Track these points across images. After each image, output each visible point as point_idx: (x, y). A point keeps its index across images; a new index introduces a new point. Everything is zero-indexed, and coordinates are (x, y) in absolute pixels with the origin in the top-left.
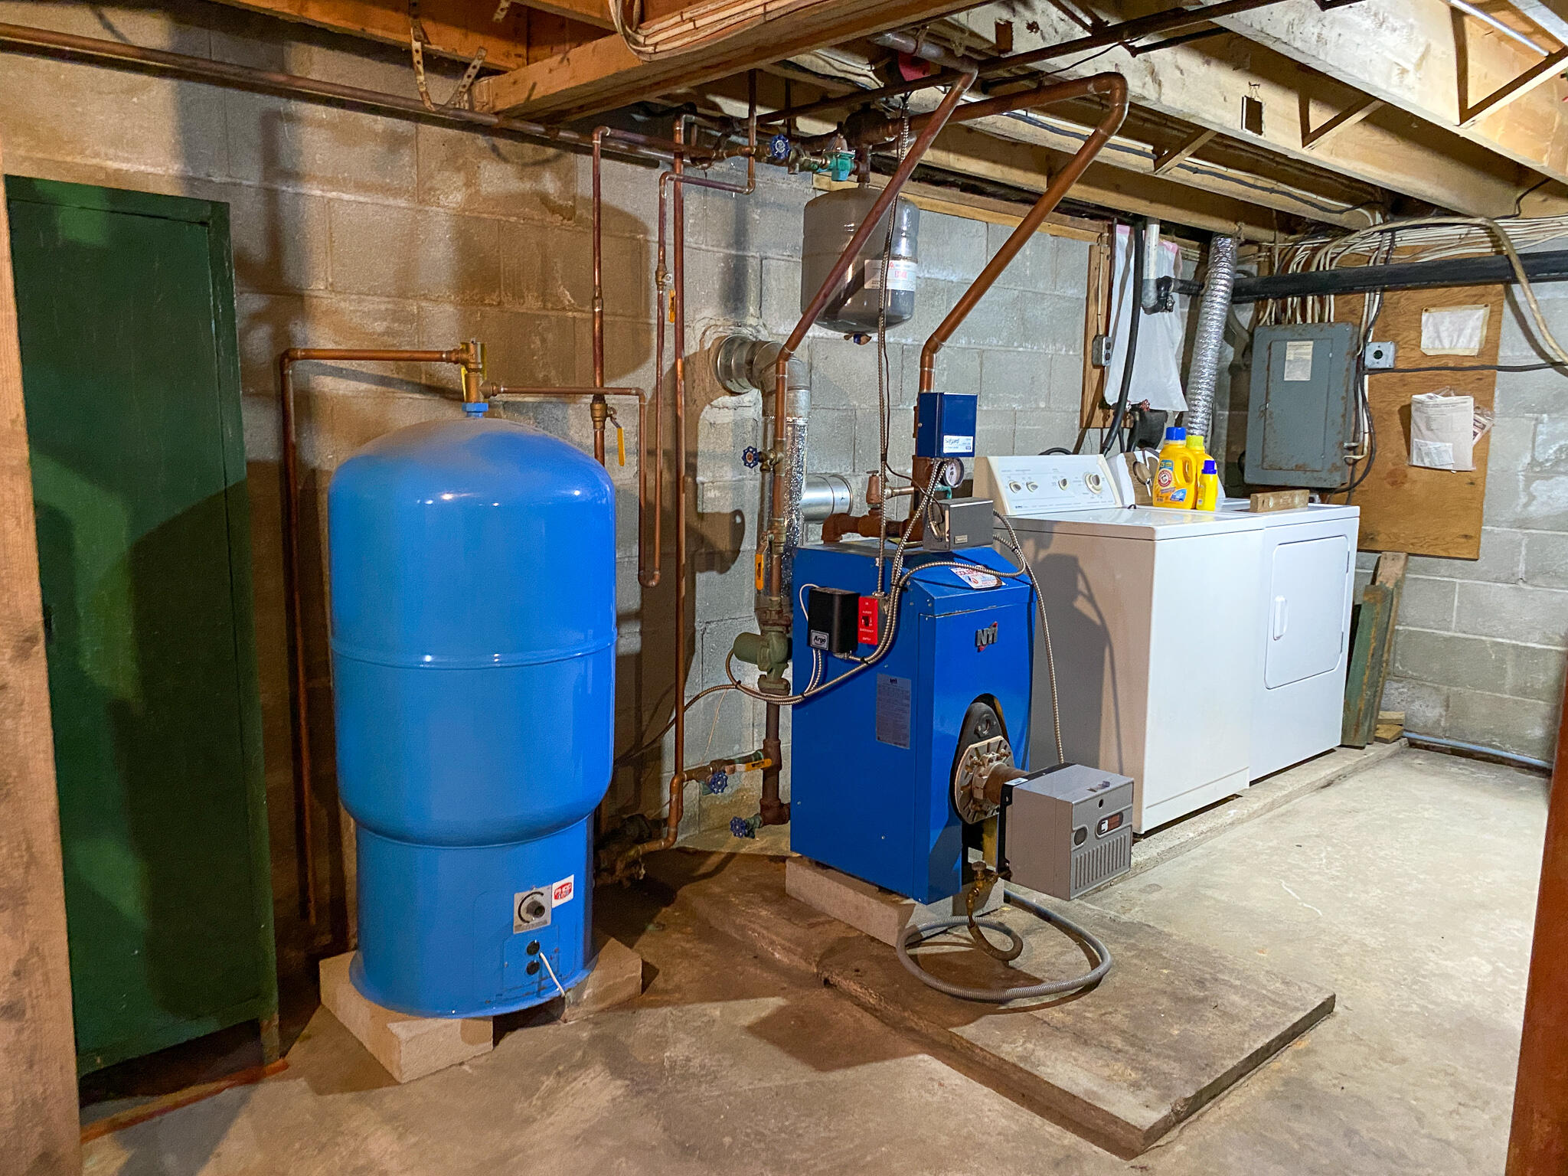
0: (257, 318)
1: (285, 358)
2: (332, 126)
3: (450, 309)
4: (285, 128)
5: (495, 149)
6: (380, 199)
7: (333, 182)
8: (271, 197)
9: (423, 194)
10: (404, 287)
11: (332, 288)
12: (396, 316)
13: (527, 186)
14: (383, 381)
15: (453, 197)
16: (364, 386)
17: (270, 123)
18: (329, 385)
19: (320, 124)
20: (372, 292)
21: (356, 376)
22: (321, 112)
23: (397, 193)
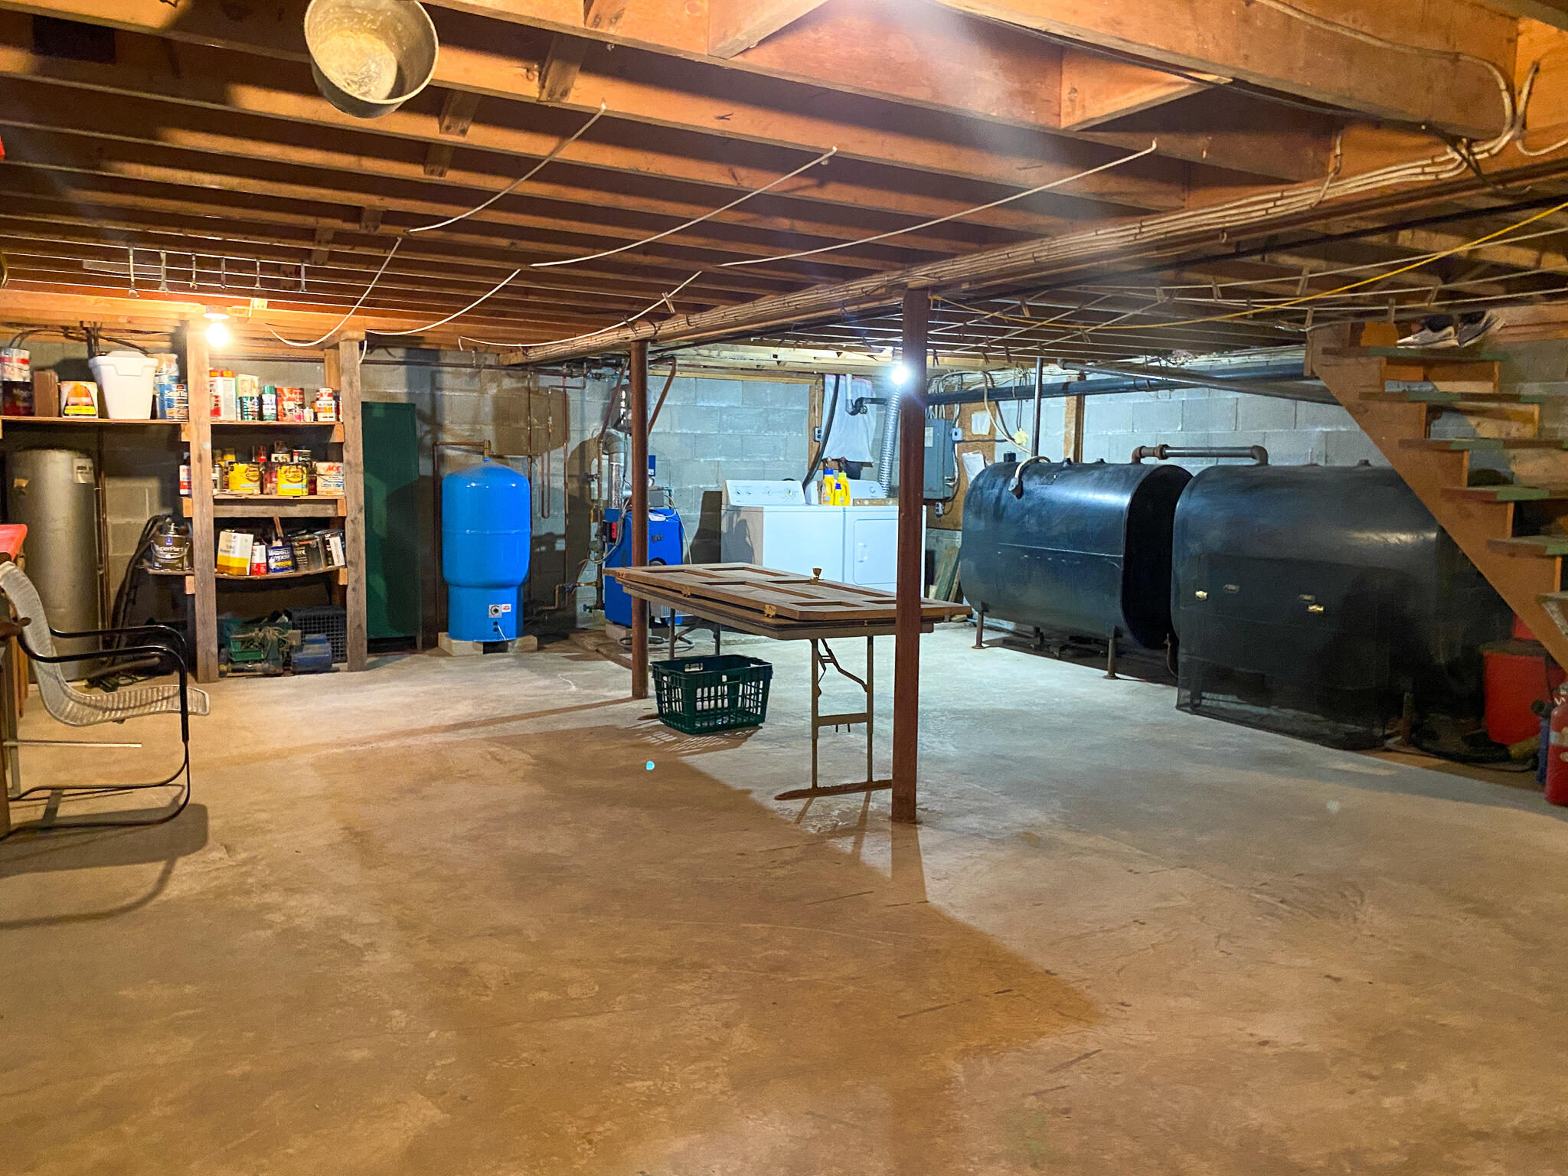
0: (428, 432)
1: (435, 444)
2: (452, 373)
3: (491, 427)
4: (438, 375)
5: (508, 374)
6: (468, 394)
7: (453, 390)
8: (433, 396)
9: (482, 391)
10: (475, 421)
11: (451, 422)
12: (473, 430)
13: (520, 385)
14: (467, 451)
15: (493, 390)
16: (460, 453)
17: (433, 375)
18: (449, 452)
19: (449, 373)
20: (465, 423)
21: (459, 449)
22: (450, 369)
23: (474, 391)
